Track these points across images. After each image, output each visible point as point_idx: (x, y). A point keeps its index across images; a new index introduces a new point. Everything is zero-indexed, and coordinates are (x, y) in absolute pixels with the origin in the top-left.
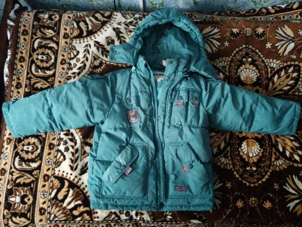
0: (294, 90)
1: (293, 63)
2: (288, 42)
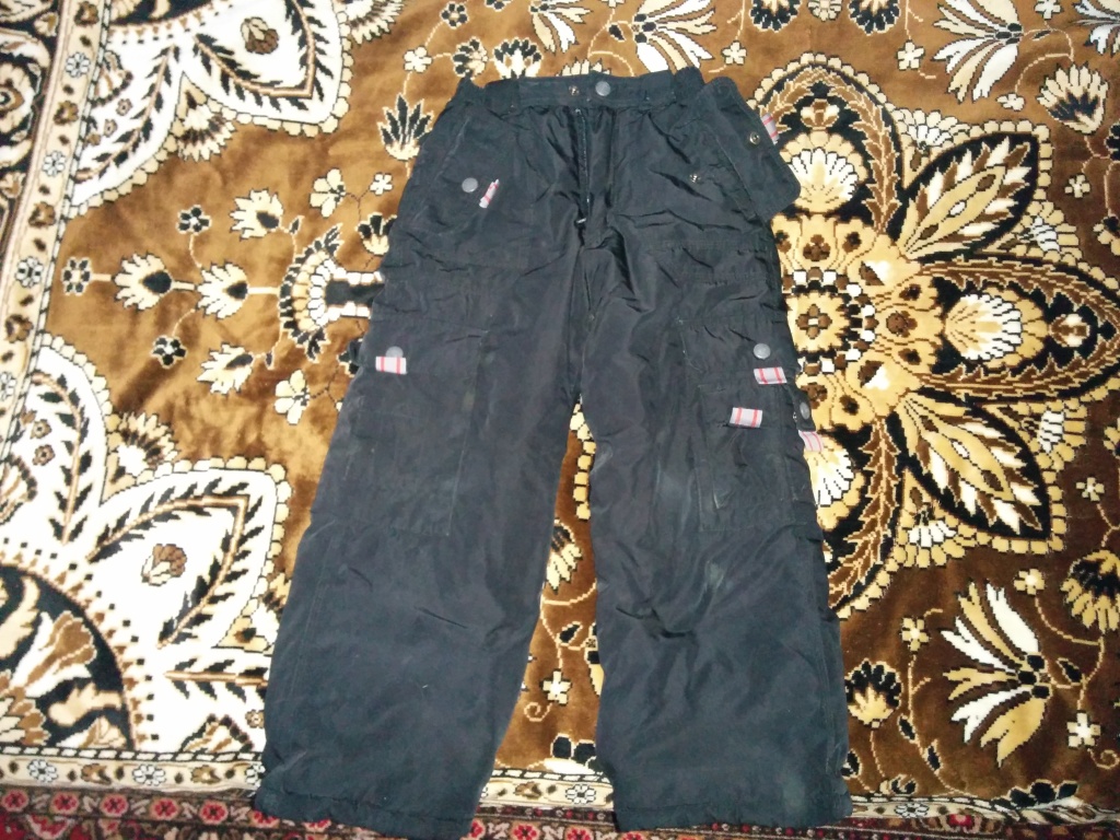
0: (1008, 237)
1: (1007, 127)
2: (992, 42)
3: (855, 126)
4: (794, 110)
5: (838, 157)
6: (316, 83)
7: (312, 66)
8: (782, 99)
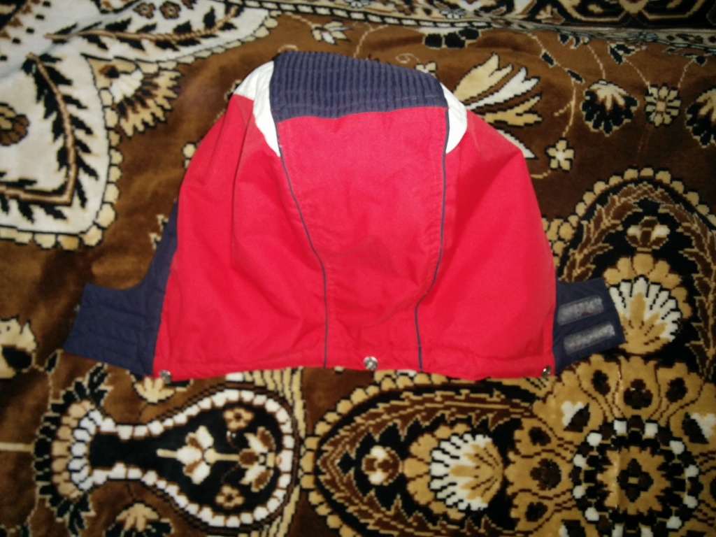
3: (685, 252)
4: (620, 228)
5: (662, 289)
6: (78, 186)
7: (73, 167)
8: (608, 214)
